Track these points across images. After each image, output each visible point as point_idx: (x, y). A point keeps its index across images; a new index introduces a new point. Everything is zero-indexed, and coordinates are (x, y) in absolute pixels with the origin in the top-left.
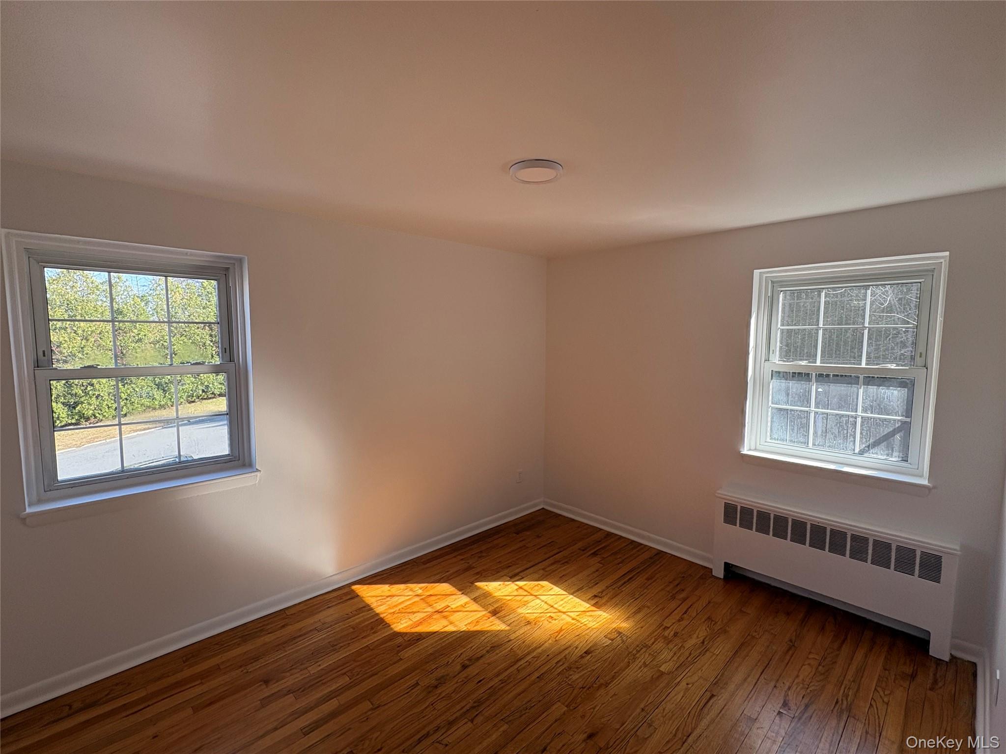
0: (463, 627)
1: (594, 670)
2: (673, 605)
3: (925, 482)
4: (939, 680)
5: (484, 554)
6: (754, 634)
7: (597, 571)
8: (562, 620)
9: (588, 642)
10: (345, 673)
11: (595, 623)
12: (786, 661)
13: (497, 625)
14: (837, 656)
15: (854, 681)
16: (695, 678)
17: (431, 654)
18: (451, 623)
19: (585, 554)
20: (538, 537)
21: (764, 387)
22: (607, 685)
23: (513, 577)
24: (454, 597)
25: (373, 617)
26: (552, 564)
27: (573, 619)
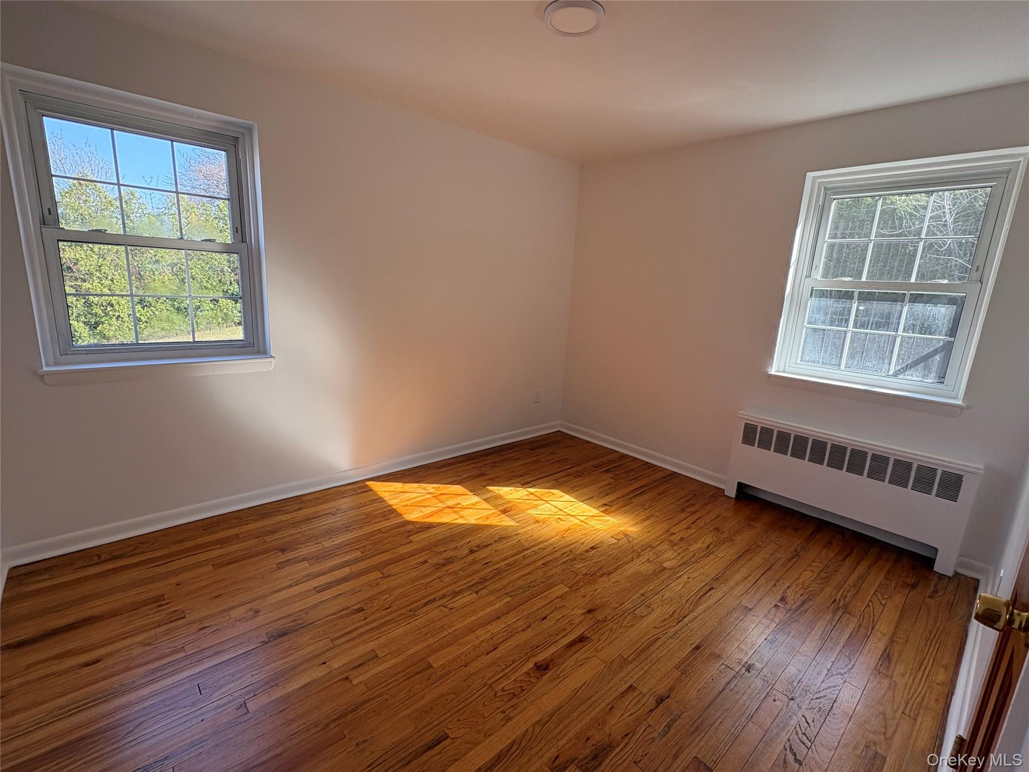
0: (472, 521)
1: (598, 562)
2: (683, 516)
3: (959, 402)
4: (940, 590)
5: (496, 464)
6: (760, 543)
7: (609, 484)
8: (570, 521)
9: (594, 540)
10: (357, 549)
11: (602, 526)
12: (789, 566)
13: (506, 522)
14: (841, 565)
15: (854, 586)
16: (696, 574)
17: (440, 540)
18: (461, 517)
19: (598, 470)
20: (553, 453)
21: (800, 306)
22: (610, 574)
23: (525, 484)
24: (465, 497)
25: (385, 507)
26: (565, 476)
27: (581, 521)
